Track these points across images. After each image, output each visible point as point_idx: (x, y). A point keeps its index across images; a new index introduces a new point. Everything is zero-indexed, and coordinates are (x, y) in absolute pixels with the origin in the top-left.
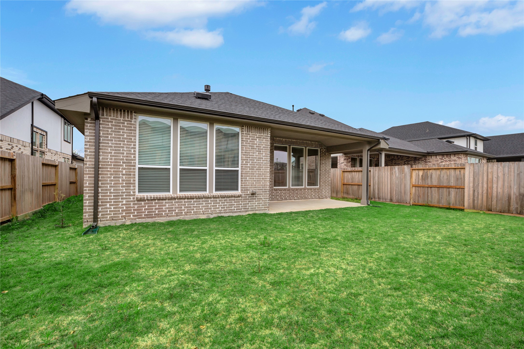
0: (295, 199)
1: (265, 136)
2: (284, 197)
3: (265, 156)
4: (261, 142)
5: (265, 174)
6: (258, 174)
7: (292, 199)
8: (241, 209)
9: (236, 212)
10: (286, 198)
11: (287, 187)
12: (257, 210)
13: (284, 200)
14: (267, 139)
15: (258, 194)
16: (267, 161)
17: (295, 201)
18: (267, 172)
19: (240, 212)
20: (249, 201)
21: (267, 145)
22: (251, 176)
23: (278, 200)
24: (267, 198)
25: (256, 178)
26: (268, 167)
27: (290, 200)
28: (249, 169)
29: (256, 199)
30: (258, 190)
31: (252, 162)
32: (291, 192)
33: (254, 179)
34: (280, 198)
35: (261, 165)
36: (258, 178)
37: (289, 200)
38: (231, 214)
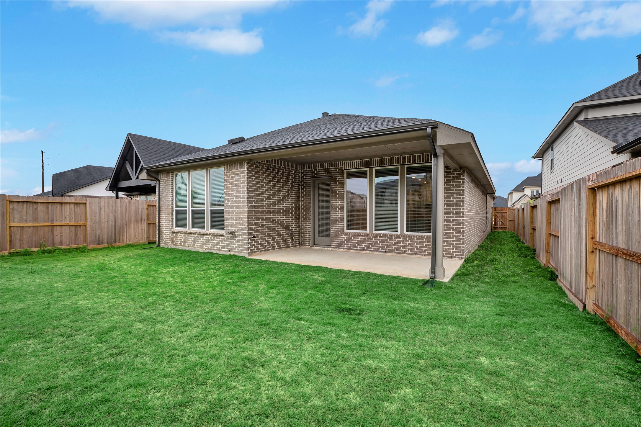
0: (378, 251)
1: (242, 171)
2: (359, 245)
3: (242, 193)
4: (239, 178)
5: (243, 213)
6: (237, 213)
7: (373, 251)
8: (225, 248)
9: (221, 250)
10: (362, 248)
11: (368, 231)
12: (237, 252)
13: (360, 250)
14: (244, 173)
15: (237, 235)
16: (245, 198)
17: (379, 253)
18: (245, 211)
19: (224, 251)
20: (231, 242)
21: (244, 181)
22: (232, 216)
23: (350, 249)
24: (245, 240)
25: (235, 218)
26: (245, 206)
27: (371, 251)
28: (230, 208)
29: (235, 240)
30: (238, 230)
31: (232, 201)
32: (372, 239)
33: (233, 218)
34: (353, 247)
35: (239, 203)
36: (237, 218)
37: (368, 250)
38: (218, 252)
